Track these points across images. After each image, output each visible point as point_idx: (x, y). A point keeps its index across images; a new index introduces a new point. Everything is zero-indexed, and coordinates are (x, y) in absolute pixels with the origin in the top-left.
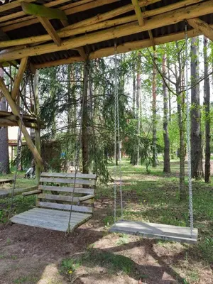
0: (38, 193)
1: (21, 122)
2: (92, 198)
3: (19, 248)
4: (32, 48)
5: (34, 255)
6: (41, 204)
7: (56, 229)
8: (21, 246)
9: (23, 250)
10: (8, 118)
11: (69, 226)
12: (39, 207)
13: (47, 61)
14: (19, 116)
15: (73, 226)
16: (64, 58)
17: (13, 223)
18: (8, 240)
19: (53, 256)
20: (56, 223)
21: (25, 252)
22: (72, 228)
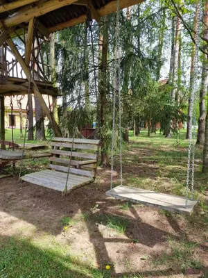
0: (49, 156)
1: (36, 89)
2: (94, 163)
3: (32, 203)
4: (36, 8)
5: (42, 210)
6: (51, 166)
7: (56, 188)
8: (34, 201)
9: (34, 205)
10: (24, 84)
11: (67, 187)
12: (51, 169)
13: (59, 23)
14: (34, 82)
15: (70, 187)
16: (75, 17)
17: (24, 181)
18: (25, 196)
19: (57, 212)
20: (57, 183)
21: (36, 207)
22: (68, 189)
